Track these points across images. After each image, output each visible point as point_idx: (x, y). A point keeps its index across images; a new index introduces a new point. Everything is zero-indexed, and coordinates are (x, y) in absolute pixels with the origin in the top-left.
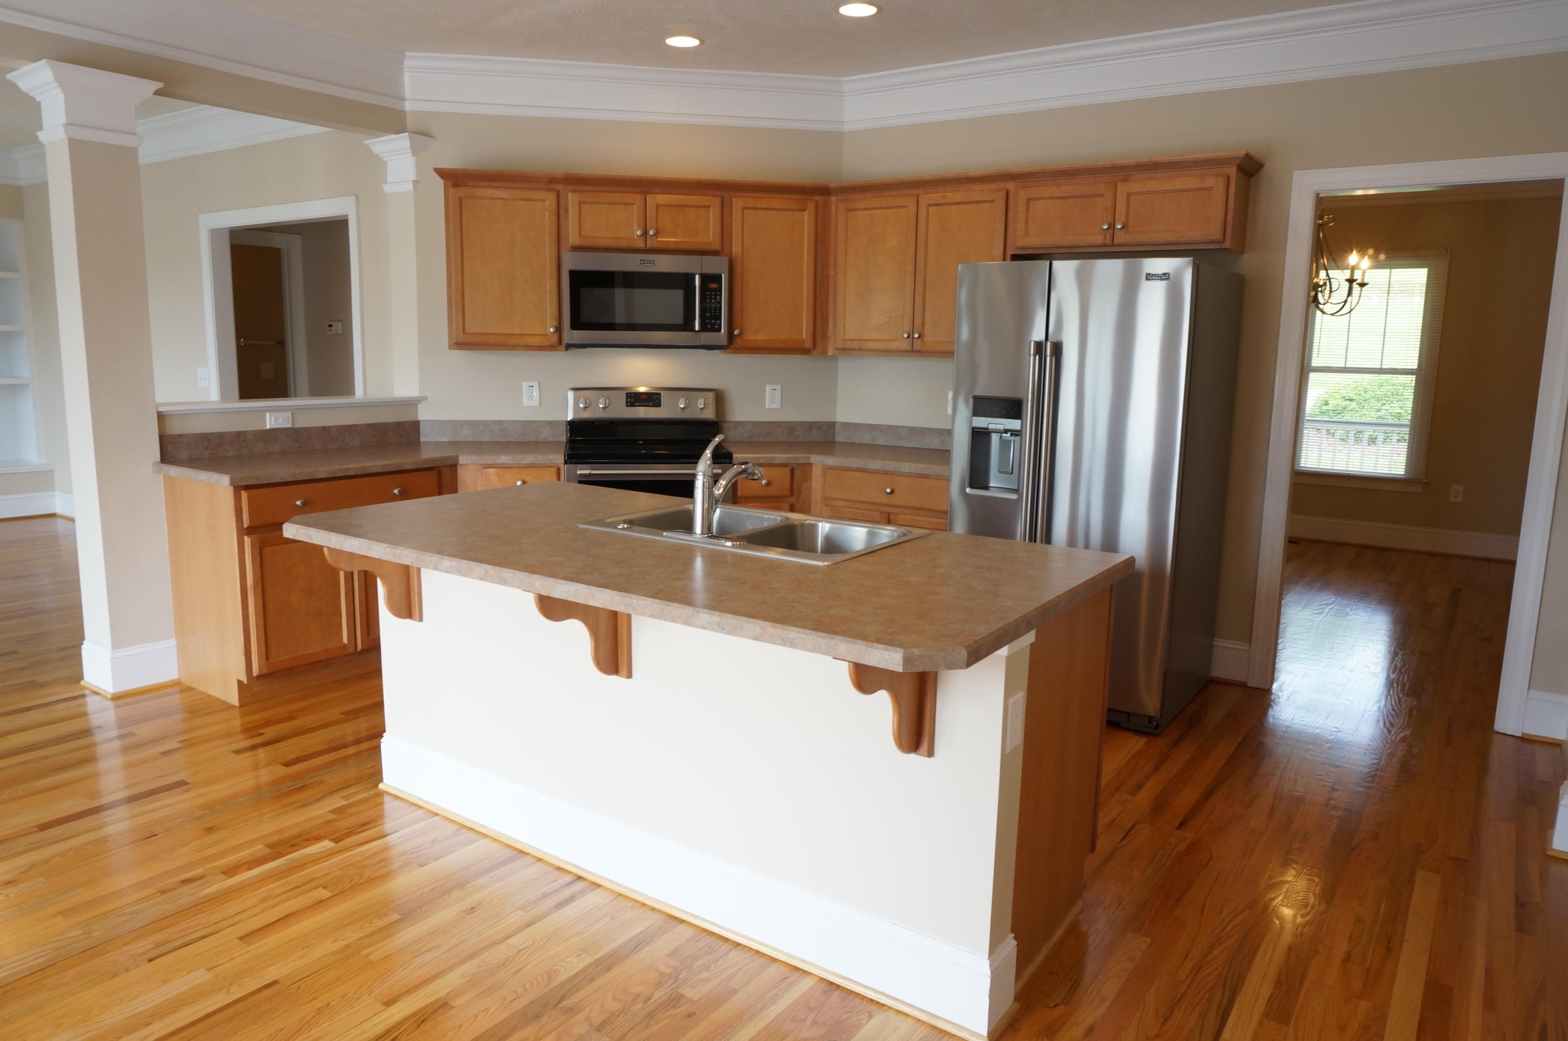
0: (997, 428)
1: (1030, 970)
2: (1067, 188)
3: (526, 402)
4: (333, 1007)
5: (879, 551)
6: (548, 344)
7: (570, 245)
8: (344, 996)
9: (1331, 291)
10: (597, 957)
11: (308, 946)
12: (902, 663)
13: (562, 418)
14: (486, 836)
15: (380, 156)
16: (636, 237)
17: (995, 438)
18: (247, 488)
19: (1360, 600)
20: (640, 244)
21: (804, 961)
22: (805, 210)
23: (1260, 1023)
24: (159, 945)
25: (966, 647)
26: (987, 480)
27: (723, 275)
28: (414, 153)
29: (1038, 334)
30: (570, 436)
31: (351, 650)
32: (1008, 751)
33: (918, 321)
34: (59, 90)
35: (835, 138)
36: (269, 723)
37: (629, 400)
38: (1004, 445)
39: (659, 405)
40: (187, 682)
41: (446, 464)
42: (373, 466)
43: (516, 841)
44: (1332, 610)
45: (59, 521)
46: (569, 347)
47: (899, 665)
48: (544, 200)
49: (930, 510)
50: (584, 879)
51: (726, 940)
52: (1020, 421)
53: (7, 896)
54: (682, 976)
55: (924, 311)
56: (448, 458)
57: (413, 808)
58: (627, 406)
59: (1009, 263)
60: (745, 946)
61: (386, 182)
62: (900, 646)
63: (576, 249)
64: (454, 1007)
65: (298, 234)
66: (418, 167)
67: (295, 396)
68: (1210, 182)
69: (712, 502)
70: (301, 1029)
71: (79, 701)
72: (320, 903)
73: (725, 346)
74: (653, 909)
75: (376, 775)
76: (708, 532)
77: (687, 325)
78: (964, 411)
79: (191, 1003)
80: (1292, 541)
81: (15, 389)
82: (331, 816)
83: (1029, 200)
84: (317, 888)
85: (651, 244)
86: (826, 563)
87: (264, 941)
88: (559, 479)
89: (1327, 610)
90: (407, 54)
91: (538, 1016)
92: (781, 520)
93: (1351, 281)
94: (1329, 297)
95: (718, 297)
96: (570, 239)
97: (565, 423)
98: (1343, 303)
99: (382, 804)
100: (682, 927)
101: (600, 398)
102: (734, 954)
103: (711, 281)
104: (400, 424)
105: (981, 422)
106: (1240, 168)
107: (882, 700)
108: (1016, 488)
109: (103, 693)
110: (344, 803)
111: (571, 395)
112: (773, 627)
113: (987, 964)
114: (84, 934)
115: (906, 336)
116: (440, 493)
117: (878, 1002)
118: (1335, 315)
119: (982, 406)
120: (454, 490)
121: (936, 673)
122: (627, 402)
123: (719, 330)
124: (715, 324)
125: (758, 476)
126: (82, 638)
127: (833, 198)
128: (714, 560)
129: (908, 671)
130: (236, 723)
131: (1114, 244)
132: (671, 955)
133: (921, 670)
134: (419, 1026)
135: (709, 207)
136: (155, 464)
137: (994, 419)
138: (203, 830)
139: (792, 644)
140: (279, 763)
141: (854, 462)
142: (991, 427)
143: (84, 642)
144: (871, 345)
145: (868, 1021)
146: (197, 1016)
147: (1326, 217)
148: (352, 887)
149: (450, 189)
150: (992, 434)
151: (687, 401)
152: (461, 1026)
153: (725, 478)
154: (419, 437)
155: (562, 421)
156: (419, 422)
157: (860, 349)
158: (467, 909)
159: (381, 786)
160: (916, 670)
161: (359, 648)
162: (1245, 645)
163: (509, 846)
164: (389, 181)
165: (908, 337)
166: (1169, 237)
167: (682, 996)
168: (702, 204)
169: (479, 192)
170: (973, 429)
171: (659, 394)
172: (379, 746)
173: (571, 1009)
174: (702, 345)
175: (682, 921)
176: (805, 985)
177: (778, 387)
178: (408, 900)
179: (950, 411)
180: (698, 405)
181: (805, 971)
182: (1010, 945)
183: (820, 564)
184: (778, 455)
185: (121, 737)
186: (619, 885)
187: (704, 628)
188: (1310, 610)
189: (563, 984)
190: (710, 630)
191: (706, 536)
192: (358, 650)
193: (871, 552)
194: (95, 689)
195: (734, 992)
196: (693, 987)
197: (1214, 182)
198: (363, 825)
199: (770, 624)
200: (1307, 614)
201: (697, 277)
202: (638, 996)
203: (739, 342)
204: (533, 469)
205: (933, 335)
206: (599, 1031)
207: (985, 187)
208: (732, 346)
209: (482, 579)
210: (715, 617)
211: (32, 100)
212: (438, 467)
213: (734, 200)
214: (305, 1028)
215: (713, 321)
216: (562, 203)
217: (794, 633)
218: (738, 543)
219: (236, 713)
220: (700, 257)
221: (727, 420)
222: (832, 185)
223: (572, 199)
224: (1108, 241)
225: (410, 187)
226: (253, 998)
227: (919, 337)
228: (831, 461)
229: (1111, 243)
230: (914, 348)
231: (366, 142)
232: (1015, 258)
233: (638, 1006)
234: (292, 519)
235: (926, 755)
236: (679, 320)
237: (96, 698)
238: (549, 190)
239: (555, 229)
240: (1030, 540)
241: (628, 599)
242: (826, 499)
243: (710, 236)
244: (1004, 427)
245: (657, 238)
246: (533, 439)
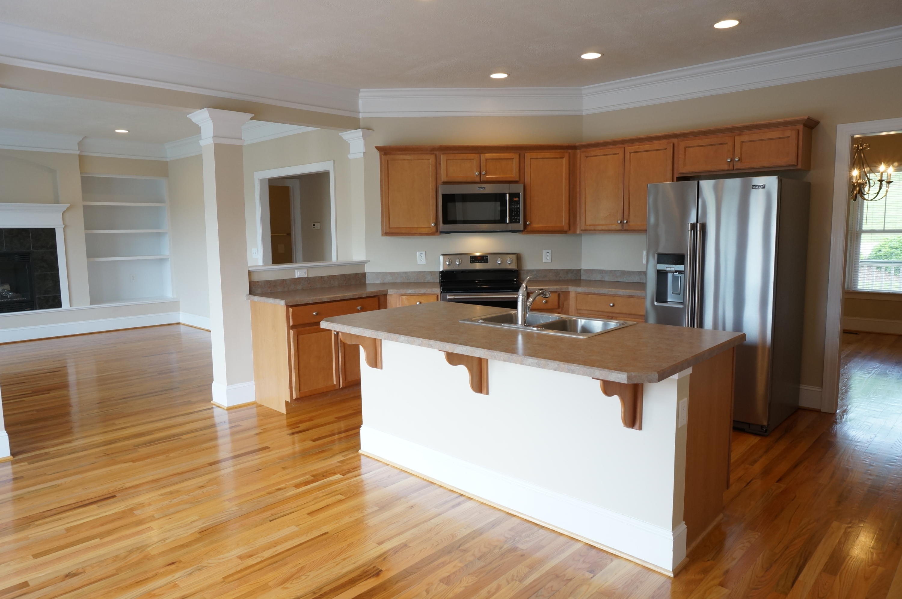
0: (671, 270)
1: (694, 545)
2: (707, 141)
3: (419, 262)
4: (354, 544)
5: (610, 332)
6: (431, 232)
7: (442, 182)
8: (359, 540)
9: (870, 187)
10: (474, 529)
11: (339, 519)
12: (626, 379)
13: (437, 270)
14: (414, 475)
15: (347, 140)
16: (475, 176)
17: (670, 276)
18: (292, 306)
19: (895, 366)
20: (478, 179)
21: (577, 535)
22: (563, 158)
23: (820, 574)
24: (273, 515)
25: (657, 372)
26: (666, 298)
27: (521, 193)
28: (364, 139)
29: (693, 219)
30: (441, 279)
31: (337, 387)
32: (679, 427)
33: (626, 213)
34: (211, 121)
35: (578, 119)
36: (301, 422)
37: (471, 260)
38: (675, 279)
39: (487, 262)
40: (259, 402)
41: (382, 294)
42: (348, 295)
43: (429, 477)
44: (877, 371)
45: (181, 325)
46: (442, 233)
47: (625, 380)
48: (429, 160)
49: (634, 315)
50: (464, 496)
51: (537, 525)
52: (684, 266)
53: (203, 492)
54: (516, 539)
55: (629, 209)
56: (383, 291)
57: (377, 462)
58: (471, 263)
59: (675, 182)
60: (547, 528)
61: (349, 153)
62: (625, 371)
63: (445, 183)
64: (410, 547)
65: (298, 179)
66: (366, 145)
67: (296, 262)
68: (788, 133)
69: (526, 308)
70: (342, 552)
71: (210, 411)
72: (341, 501)
73: (522, 230)
74: (499, 510)
75: (357, 446)
76: (525, 323)
77: (503, 221)
78: (653, 261)
79: (292, 539)
80: (845, 332)
81: (161, 261)
82: (339, 464)
83: (686, 148)
84: (338, 494)
85: (483, 179)
86: (585, 337)
87: (318, 516)
88: (438, 300)
89: (873, 371)
90: (361, 90)
91: (450, 552)
92: (559, 318)
93: (881, 181)
94: (869, 191)
95: (518, 205)
96: (442, 179)
97: (439, 272)
98: (876, 194)
99: (360, 460)
100: (514, 519)
101: (456, 259)
102: (541, 531)
103: (514, 196)
104: (356, 275)
105: (662, 267)
106: (805, 125)
107: (616, 400)
108: (683, 302)
109: (222, 406)
110: (344, 458)
111: (442, 257)
112: (564, 364)
113: (671, 534)
114: (239, 509)
115: (619, 222)
116: (379, 309)
117: (615, 555)
118: (873, 200)
119: (662, 258)
120: (386, 307)
121: (642, 385)
122: (471, 261)
123: (519, 222)
124: (517, 219)
125: (548, 296)
126: (212, 380)
127: (578, 151)
128: (528, 337)
129: (629, 383)
130: (284, 422)
131: (734, 169)
132: (510, 530)
133: (635, 383)
134: (395, 554)
135: (513, 159)
136: (247, 295)
137: (669, 265)
138: (281, 468)
139: (573, 372)
140: (310, 440)
141: (592, 290)
142: (667, 269)
143: (213, 382)
144: (600, 228)
145: (611, 563)
146: (296, 544)
147: (864, 145)
148: (354, 495)
149: (383, 156)
150: (668, 273)
151: (502, 260)
152: (414, 555)
153: (532, 297)
154: (366, 281)
155: (437, 272)
156: (366, 273)
157: (594, 230)
158: (410, 507)
159: (360, 451)
160: (633, 383)
161: (341, 386)
162: (820, 389)
163: (426, 480)
164: (351, 153)
165: (621, 222)
166: (765, 164)
167: (517, 547)
168: (509, 157)
169: (398, 157)
170: (658, 270)
171: (487, 256)
172: (359, 433)
173: (465, 550)
174: (510, 230)
175: (515, 516)
176: (578, 546)
177: (550, 251)
178: (381, 501)
179: (644, 261)
180: (508, 261)
181: (578, 540)
182: (683, 527)
183: (582, 337)
184: (551, 287)
185: (231, 428)
186: (481, 498)
187: (530, 365)
188: (863, 371)
189: (459, 540)
190: (533, 366)
191: (524, 325)
192: (341, 388)
193: (606, 332)
194: (218, 405)
195: (543, 547)
196: (522, 544)
197: (790, 133)
198: (354, 468)
199: (562, 363)
200: (861, 373)
201: (507, 195)
202: (496, 546)
203: (529, 228)
204: (425, 296)
205: (634, 223)
206: (479, 560)
207: (661, 142)
208: (526, 231)
209: (420, 345)
210: (535, 360)
211: (198, 125)
212: (378, 295)
213: (526, 154)
214: (344, 552)
215: (516, 218)
216: (438, 160)
217: (573, 367)
218: (540, 328)
219: (285, 417)
220: (509, 184)
221: (523, 269)
222: (578, 144)
223: (443, 158)
224: (731, 167)
225: (362, 155)
226: (318, 539)
227: (627, 222)
228: (579, 289)
229: (733, 169)
230: (624, 229)
231: (339, 134)
232: (680, 179)
233: (497, 550)
234: (323, 320)
235: (638, 429)
236: (498, 218)
237: (219, 409)
238: (432, 154)
239: (434, 174)
240: (691, 326)
241: (492, 353)
242: (577, 309)
243: (513, 174)
244: (675, 269)
245: (486, 176)
246: (422, 281)
